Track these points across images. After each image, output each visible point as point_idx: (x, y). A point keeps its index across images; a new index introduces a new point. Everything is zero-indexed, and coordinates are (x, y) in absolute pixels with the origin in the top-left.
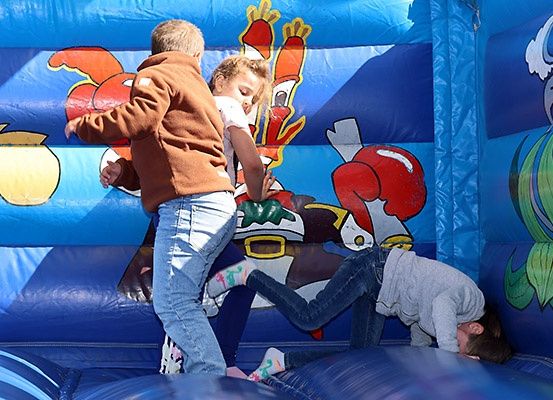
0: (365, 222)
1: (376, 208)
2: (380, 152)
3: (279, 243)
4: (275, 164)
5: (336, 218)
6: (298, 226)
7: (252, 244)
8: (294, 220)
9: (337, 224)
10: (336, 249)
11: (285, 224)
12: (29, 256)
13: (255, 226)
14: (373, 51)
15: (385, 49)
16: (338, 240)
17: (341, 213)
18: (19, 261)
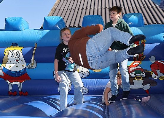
0: (156, 74)
1: (158, 71)
2: (159, 62)
3: (141, 78)
4: (140, 64)
5: (151, 73)
6: (144, 75)
7: (136, 78)
8: (144, 73)
9: (151, 74)
10: (151, 79)
11: (142, 74)
12: (98, 80)
13: (137, 75)
14: (157, 44)
15: (159, 44)
16: (151, 77)
17: (152, 72)
18: (96, 81)
